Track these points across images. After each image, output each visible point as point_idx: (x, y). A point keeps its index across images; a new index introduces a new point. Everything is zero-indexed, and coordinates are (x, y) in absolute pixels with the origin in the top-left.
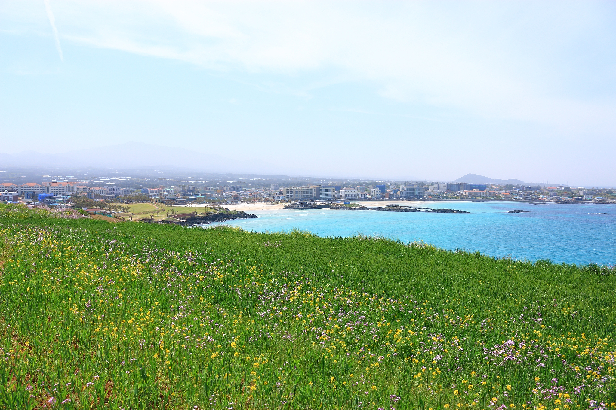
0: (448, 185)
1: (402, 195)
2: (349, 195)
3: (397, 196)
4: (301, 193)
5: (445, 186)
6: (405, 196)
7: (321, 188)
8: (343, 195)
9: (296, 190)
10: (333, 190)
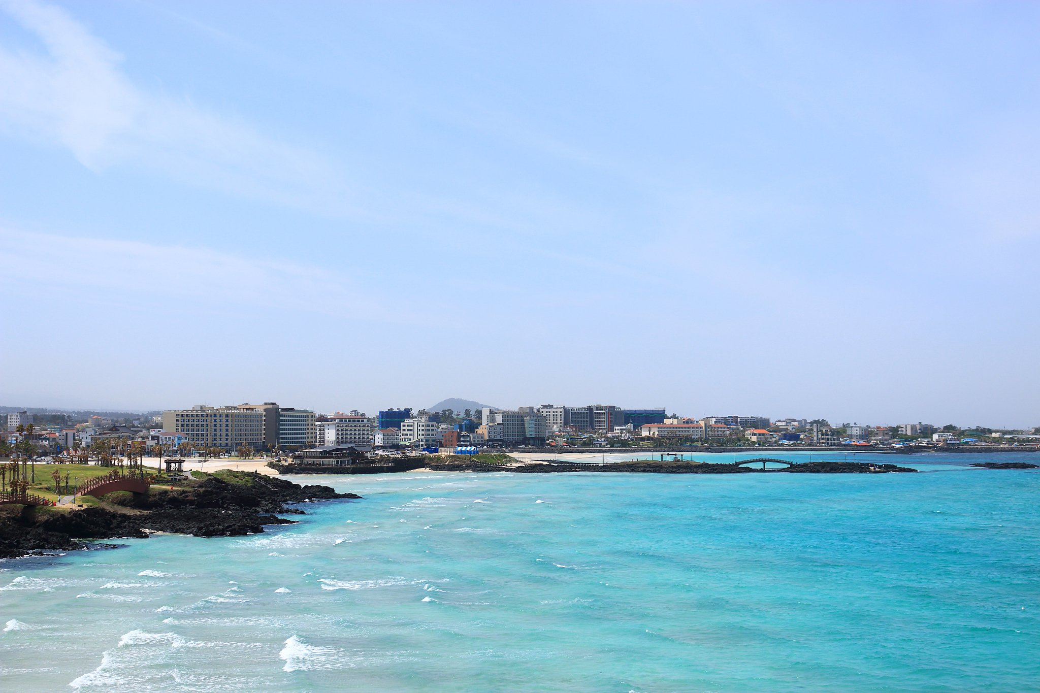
0: (566, 411)
2: (349, 437)
3: (480, 439)
4: (230, 428)
5: (559, 416)
6: (500, 440)
7: (281, 413)
8: (326, 438)
9: (215, 416)
10: (310, 419)
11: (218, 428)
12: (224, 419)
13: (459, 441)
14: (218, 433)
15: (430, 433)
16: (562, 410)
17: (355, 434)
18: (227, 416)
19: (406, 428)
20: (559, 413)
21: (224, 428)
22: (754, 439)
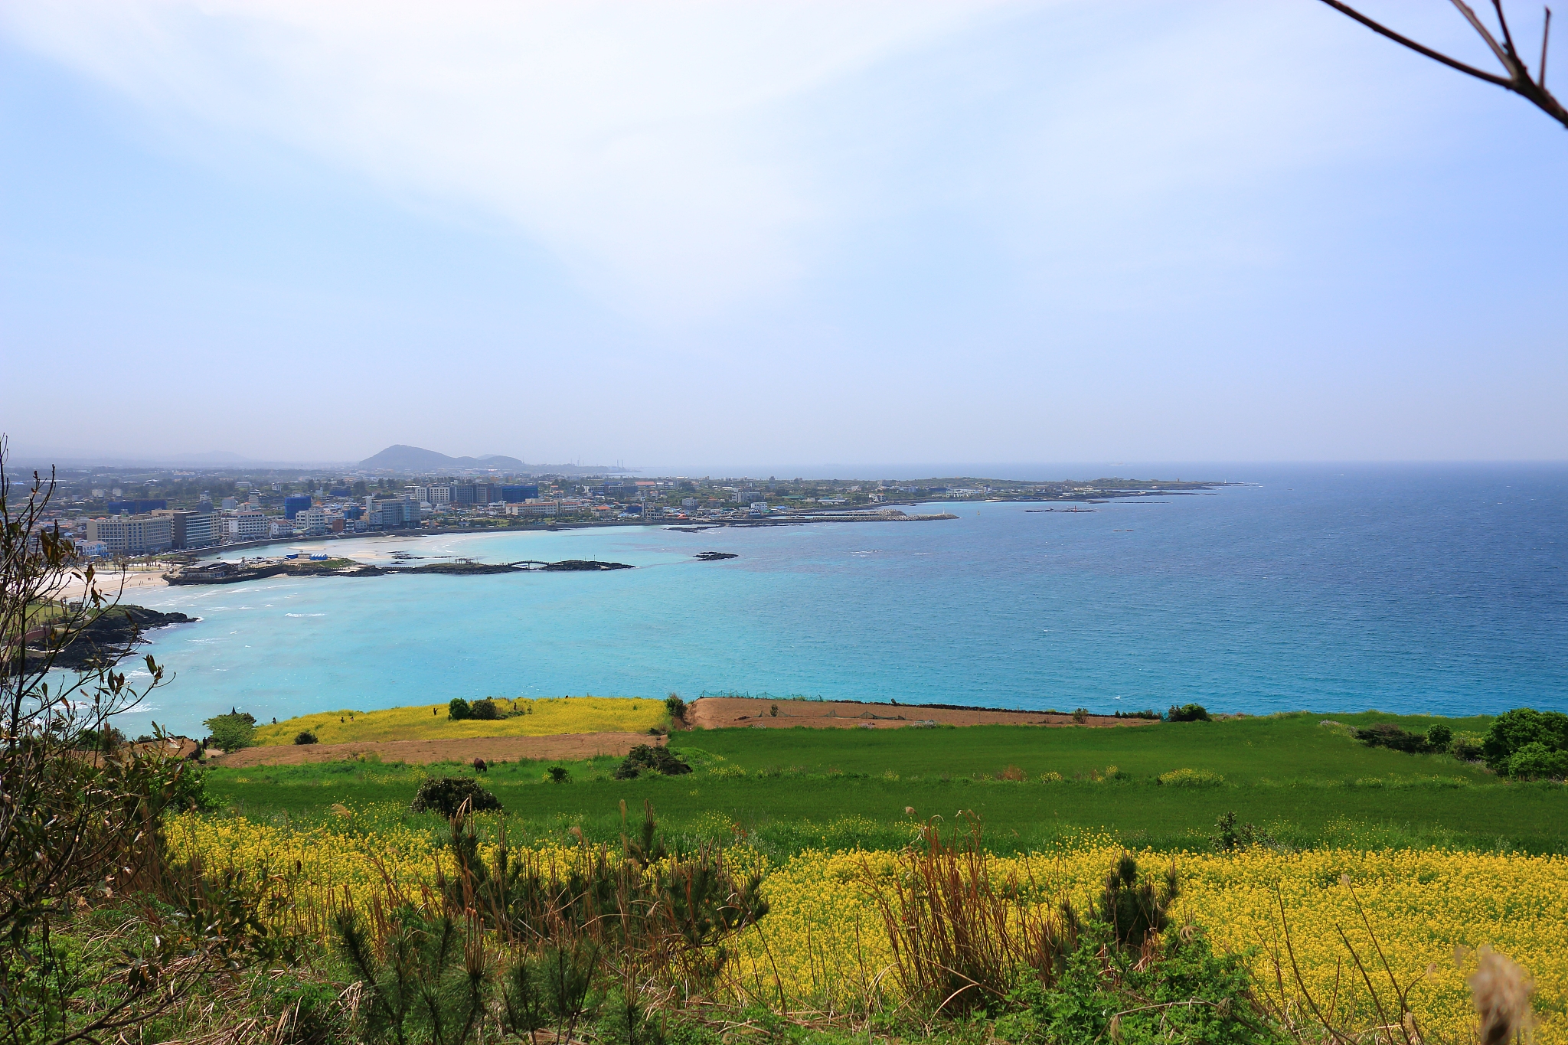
0: (452, 489)
1: (373, 523)
2: (249, 529)
3: (363, 525)
4: (143, 534)
5: (445, 493)
6: (380, 525)
7: (187, 517)
8: (230, 531)
9: (130, 525)
10: (213, 519)
11: (132, 534)
12: (137, 527)
13: (345, 527)
14: (133, 538)
15: (320, 522)
16: (448, 488)
17: (254, 527)
18: (140, 524)
19: (300, 518)
20: (445, 491)
21: (138, 534)
22: (598, 514)
